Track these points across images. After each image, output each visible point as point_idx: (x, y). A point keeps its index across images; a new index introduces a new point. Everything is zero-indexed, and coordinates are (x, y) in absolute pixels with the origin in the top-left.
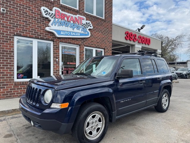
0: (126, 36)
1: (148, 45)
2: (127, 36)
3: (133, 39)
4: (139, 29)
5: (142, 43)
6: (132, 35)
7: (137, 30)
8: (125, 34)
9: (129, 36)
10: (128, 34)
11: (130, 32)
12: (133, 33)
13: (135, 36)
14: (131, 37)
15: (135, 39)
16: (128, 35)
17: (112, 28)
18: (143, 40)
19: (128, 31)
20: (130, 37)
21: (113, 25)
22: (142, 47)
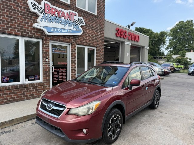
1: (137, 41)
2: (117, 32)
3: (124, 36)
4: (129, 25)
5: (132, 40)
6: (122, 31)
7: (128, 27)
8: (116, 30)
9: (120, 32)
10: (118, 30)
11: (120, 28)
12: (124, 30)
13: (126, 32)
14: (122, 34)
15: (125, 36)
17: (104, 25)
18: (133, 36)
19: (119, 27)
20: (120, 34)
21: (105, 22)
22: (131, 44)
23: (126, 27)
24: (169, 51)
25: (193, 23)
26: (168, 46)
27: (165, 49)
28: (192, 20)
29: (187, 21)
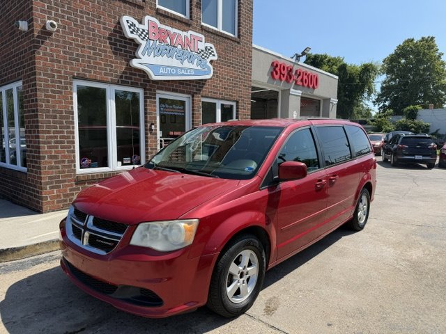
0: (272, 70)
1: (314, 88)
2: (274, 69)
3: (287, 77)
4: (297, 55)
5: (303, 86)
6: (284, 67)
7: (295, 58)
8: (272, 66)
9: (280, 70)
10: (277, 65)
11: (280, 62)
12: (288, 64)
13: (291, 70)
14: (283, 72)
15: (290, 76)
16: (277, 69)
17: (251, 57)
18: (305, 77)
19: (278, 59)
20: (281, 73)
21: (253, 50)
22: (302, 94)
23: (292, 58)
24: (381, 106)
25: (436, 42)
26: (379, 95)
27: (374, 102)
28: (433, 38)
29: (423, 38)
